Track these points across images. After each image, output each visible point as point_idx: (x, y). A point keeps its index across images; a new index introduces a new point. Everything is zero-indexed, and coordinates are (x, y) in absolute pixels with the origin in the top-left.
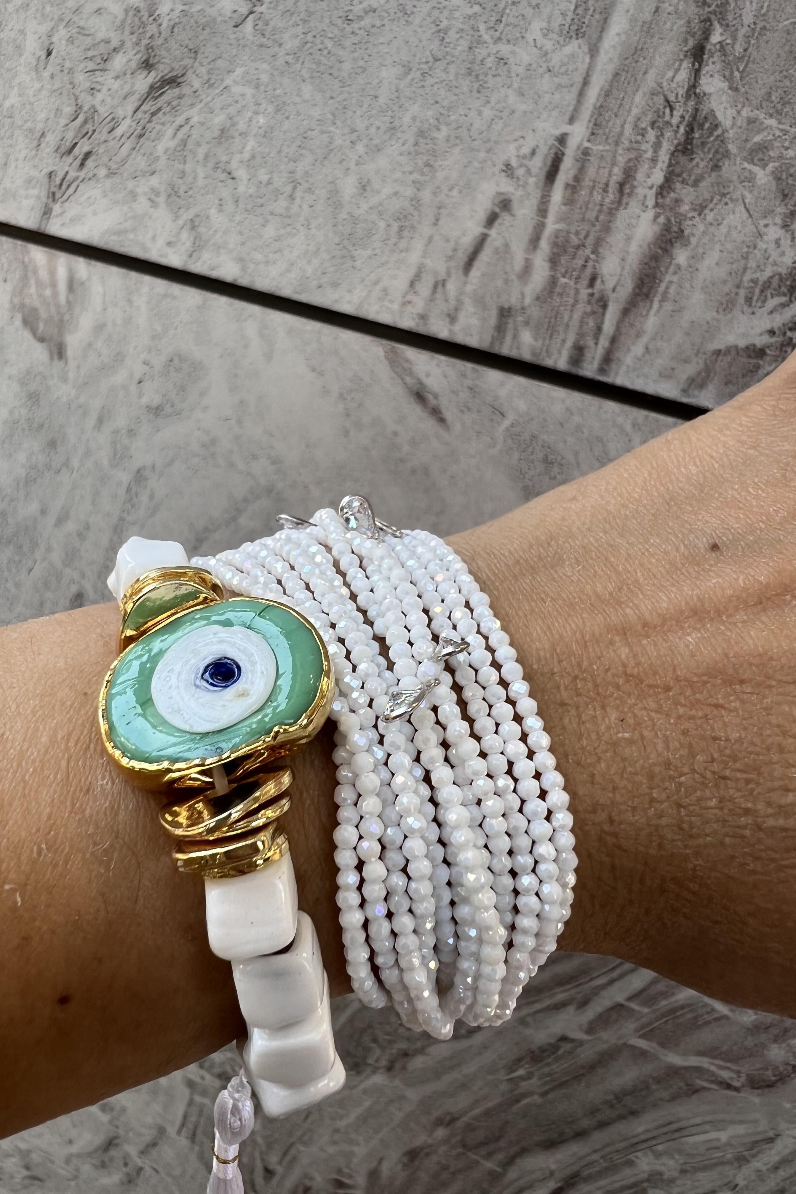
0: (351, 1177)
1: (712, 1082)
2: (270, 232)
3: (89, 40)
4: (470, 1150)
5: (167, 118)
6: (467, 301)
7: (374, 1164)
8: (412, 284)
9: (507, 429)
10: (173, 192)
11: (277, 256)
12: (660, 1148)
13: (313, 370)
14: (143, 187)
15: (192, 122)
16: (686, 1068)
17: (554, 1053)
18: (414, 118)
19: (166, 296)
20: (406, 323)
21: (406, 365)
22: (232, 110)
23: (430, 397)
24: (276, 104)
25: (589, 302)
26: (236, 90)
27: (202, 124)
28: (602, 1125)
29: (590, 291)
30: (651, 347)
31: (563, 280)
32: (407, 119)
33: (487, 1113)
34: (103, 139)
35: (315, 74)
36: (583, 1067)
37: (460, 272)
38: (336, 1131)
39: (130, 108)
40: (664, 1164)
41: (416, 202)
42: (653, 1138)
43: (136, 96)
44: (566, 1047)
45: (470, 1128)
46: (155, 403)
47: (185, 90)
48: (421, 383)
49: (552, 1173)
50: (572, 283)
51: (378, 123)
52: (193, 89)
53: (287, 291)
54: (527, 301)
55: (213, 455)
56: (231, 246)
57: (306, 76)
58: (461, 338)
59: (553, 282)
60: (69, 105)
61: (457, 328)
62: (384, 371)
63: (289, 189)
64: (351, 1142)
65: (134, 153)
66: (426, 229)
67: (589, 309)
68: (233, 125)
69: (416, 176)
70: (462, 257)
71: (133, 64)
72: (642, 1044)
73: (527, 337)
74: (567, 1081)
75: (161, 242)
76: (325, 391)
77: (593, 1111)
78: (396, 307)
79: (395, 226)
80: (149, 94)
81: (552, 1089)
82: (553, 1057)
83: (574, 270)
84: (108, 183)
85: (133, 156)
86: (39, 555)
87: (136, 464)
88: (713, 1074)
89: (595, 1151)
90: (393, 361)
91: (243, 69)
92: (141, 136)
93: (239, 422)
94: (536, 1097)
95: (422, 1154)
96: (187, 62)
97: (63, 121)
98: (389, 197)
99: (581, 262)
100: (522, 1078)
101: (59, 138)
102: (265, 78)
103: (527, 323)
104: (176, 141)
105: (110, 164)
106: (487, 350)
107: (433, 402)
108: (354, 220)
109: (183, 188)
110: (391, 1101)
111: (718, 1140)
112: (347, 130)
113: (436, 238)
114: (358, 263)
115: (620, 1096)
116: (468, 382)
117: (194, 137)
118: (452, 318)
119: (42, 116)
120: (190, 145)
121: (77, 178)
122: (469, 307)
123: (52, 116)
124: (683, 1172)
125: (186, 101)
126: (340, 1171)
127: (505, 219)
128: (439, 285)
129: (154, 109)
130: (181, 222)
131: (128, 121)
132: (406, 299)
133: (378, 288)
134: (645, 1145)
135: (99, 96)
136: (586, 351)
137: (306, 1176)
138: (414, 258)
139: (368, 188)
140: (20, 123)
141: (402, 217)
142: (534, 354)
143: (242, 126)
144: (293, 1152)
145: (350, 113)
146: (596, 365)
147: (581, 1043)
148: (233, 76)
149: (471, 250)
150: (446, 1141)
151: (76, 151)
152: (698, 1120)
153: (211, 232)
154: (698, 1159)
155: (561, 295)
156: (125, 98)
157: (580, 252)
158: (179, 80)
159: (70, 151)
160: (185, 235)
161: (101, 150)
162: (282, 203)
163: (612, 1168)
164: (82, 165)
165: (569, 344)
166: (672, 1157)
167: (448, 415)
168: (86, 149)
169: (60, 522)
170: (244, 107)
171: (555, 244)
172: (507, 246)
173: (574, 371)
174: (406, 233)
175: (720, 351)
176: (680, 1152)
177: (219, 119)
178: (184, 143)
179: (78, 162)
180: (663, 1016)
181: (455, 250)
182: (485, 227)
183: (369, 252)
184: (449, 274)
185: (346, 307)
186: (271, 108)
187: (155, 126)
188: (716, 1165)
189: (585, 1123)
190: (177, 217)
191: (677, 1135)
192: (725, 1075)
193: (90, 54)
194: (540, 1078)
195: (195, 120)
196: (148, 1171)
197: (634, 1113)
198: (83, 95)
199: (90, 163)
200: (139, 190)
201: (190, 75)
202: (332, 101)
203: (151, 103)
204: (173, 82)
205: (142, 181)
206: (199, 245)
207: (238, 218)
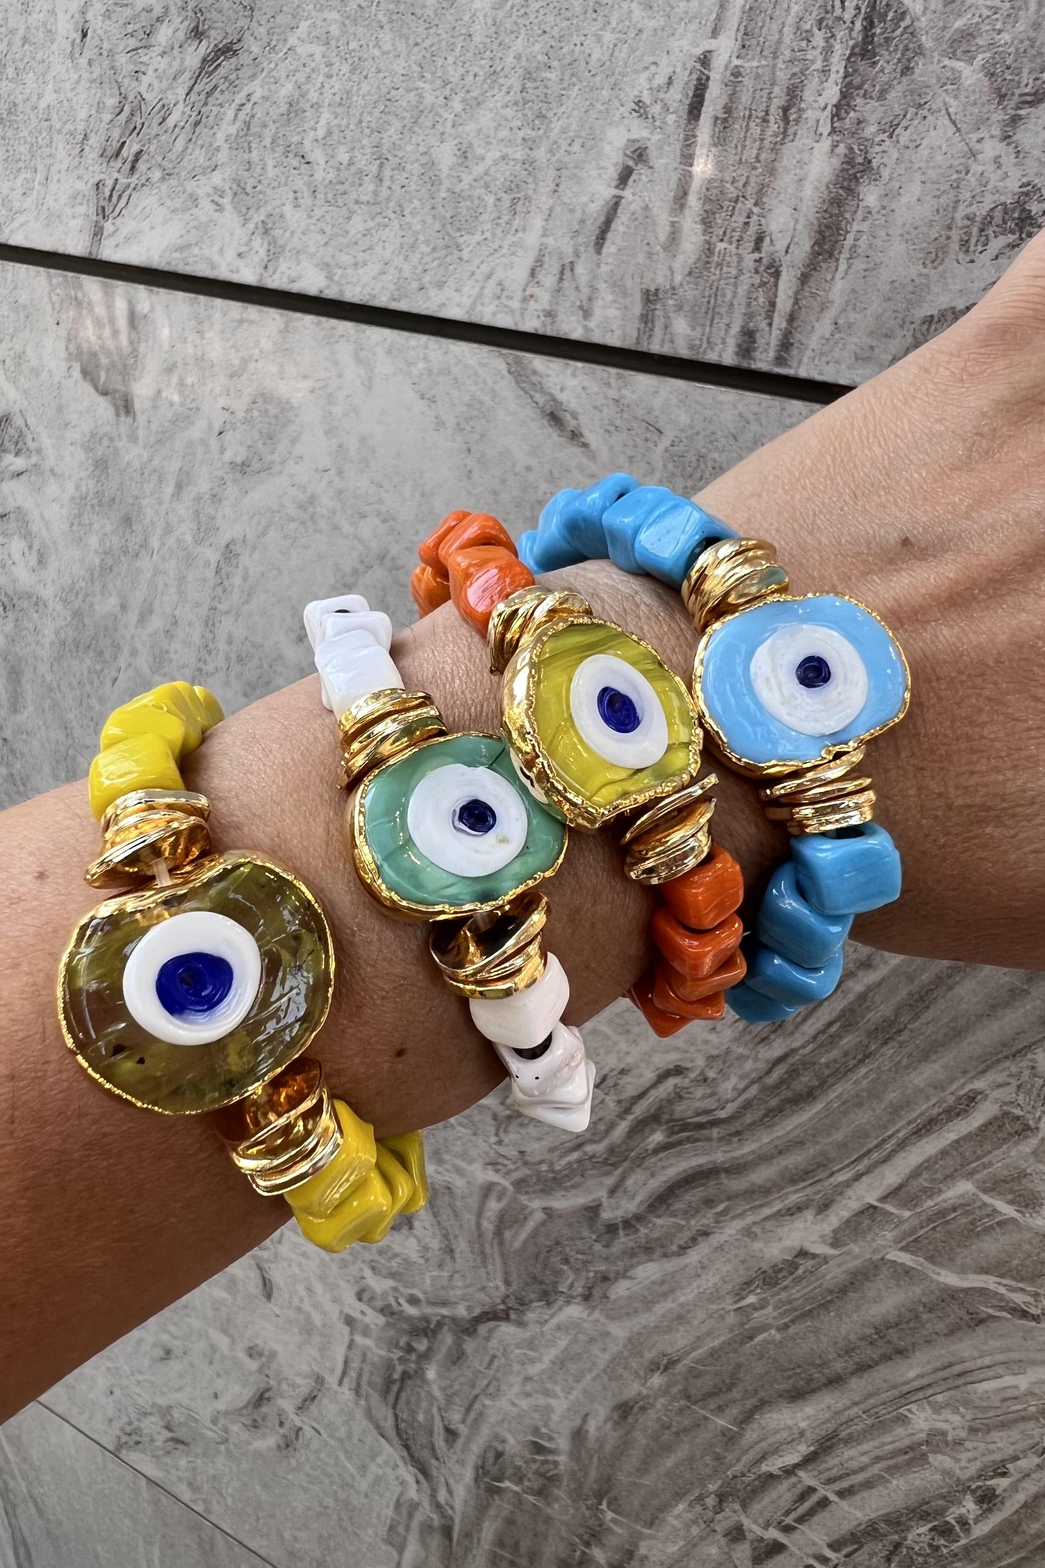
0: (550, 1439)
1: (1002, 1309)
2: (357, 225)
3: (128, 12)
4: (695, 1403)
5: (227, 96)
6: (602, 286)
7: (578, 1422)
8: (533, 273)
9: (666, 450)
10: (240, 190)
11: (366, 255)
12: (939, 1398)
13: (422, 397)
14: (203, 188)
15: (253, 99)
16: (966, 1291)
17: (791, 1274)
18: (518, 57)
19: (241, 322)
20: (530, 325)
21: (534, 379)
22: (301, 77)
23: (568, 417)
24: (350, 61)
25: (757, 272)
26: (303, 50)
27: (266, 98)
28: (863, 1368)
29: (757, 255)
30: (841, 322)
31: (721, 246)
32: (510, 59)
33: (714, 1354)
34: (153, 133)
35: (395, 17)
36: (831, 1292)
37: (592, 250)
38: (528, 1379)
39: (182, 91)
40: (946, 1421)
41: (529, 165)
42: (930, 1385)
43: (187, 75)
44: (806, 1264)
45: (693, 1374)
46: (239, 460)
47: (244, 58)
48: (554, 400)
49: (802, 1434)
50: (733, 248)
51: (476, 70)
52: (253, 56)
53: (382, 301)
54: (678, 279)
55: (312, 518)
56: (312, 249)
57: (384, 20)
58: (598, 337)
59: (709, 250)
60: (112, 96)
61: (592, 324)
62: (507, 388)
63: (374, 169)
64: (547, 1393)
65: (191, 146)
66: (544, 200)
67: (757, 280)
68: (303, 95)
69: (527, 132)
70: (592, 229)
71: (181, 35)
72: (905, 1258)
73: (681, 326)
74: (810, 1311)
75: (230, 255)
76: (440, 423)
77: (848, 1351)
78: (516, 304)
79: (507, 199)
80: (202, 68)
81: (793, 1322)
82: (791, 1278)
83: (733, 230)
84: (164, 187)
85: (189, 151)
86: (122, 662)
87: (225, 539)
88: (1002, 1298)
89: (856, 1404)
90: (520, 376)
91: (308, 23)
92: (197, 124)
93: (340, 473)
94: (773, 1332)
95: (636, 1409)
96: (243, 23)
97: (107, 117)
98: (496, 163)
99: (742, 219)
100: (754, 1307)
101: (103, 138)
102: (335, 30)
103: (679, 308)
104: (238, 124)
105: (165, 163)
106: (633, 348)
107: (572, 423)
108: (456, 197)
109: (250, 183)
110: (592, 1340)
111: (1016, 1387)
112: (438, 83)
113: (558, 209)
114: (465, 254)
115: (882, 1329)
116: (612, 393)
117: (259, 115)
118: (587, 313)
119: (83, 114)
120: (254, 130)
121: (129, 185)
122: (606, 295)
123: (93, 112)
124: (973, 1430)
125: (245, 73)
126: (536, 1431)
127: (641, 174)
128: (566, 270)
129: (208, 88)
130: (251, 226)
131: (181, 106)
132: (528, 293)
133: (493, 282)
134: (920, 1395)
135: (145, 80)
136: (758, 335)
137: (497, 1437)
138: (532, 238)
139: (469, 155)
140: (58, 126)
141: (513, 187)
142: (692, 347)
143: (313, 96)
144: (477, 1406)
145: (440, 62)
146: (772, 354)
147: (825, 1260)
148: (299, 32)
149: (602, 219)
150: (664, 1391)
151: (124, 152)
152: (987, 1361)
153: (287, 234)
154: (991, 1414)
155: (719, 265)
156: (174, 78)
157: (739, 205)
158: (235, 47)
159: (118, 154)
160: (257, 243)
161: (152, 148)
162: (369, 186)
163: (880, 1426)
164: (133, 168)
165: (735, 329)
166: (956, 1411)
167: (590, 437)
168: (136, 148)
169: (143, 619)
170: (313, 70)
171: (707, 199)
172: (646, 208)
173: (745, 364)
174: (519, 207)
175: (932, 316)
176: (966, 1403)
177: (287, 90)
178: (248, 125)
179: (128, 166)
180: (930, 1220)
181: (582, 222)
182: (617, 187)
183: (478, 237)
184: (577, 255)
185: (455, 313)
186: (345, 68)
187: (212, 108)
188: (1015, 1421)
189: (839, 1366)
190: (246, 220)
191: (960, 1382)
192: (1019, 1298)
193: (130, 29)
194: (776, 1307)
195: (258, 95)
196: (308, 1432)
197: (901, 1352)
198: (126, 81)
199: (142, 166)
200: (201, 192)
201: (248, 41)
202: (416, 49)
203: (205, 80)
204: (227, 50)
205: (203, 179)
206: (275, 253)
207: (318, 213)
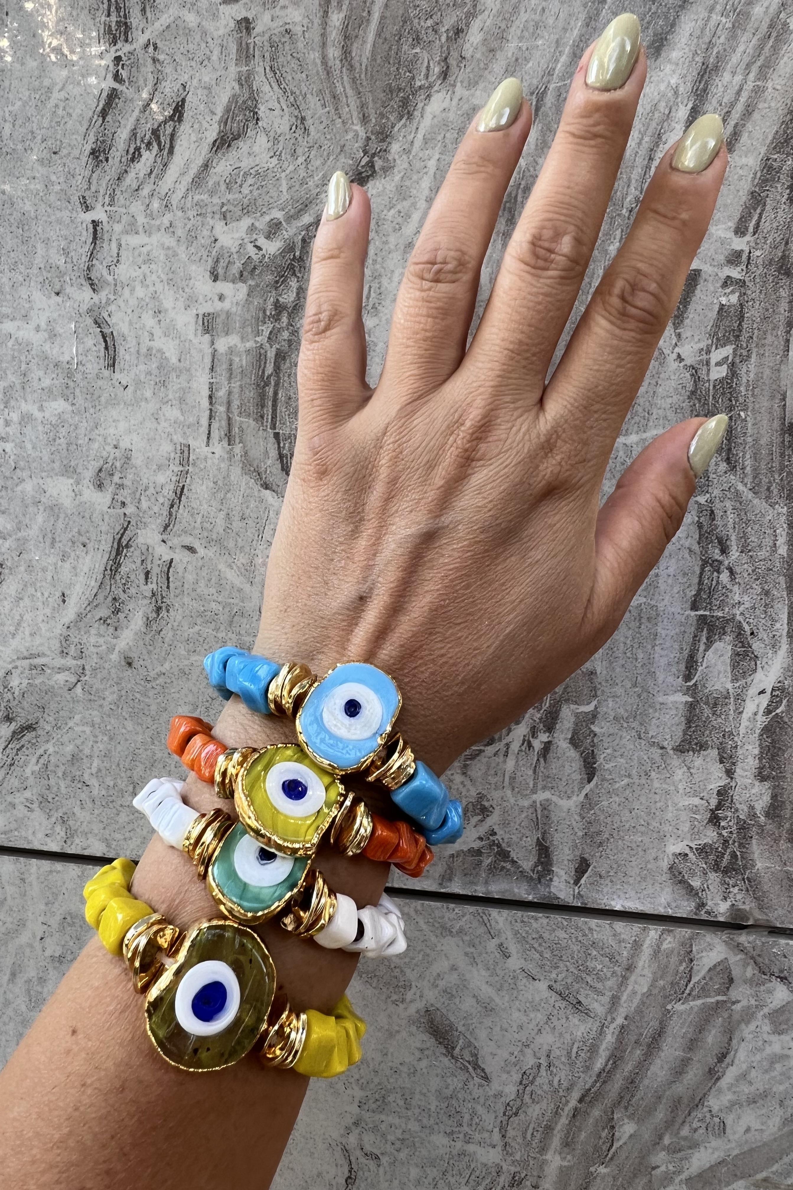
2: (121, 817)
5: (31, 751)
10: (44, 800)
11: (129, 834)
14: (19, 798)
15: (48, 753)
19: (51, 872)
22: (78, 742)
24: (108, 735)
26: (78, 729)
27: (57, 752)
35: (132, 714)
46: (57, 953)
47: (40, 732)
52: (46, 731)
56: (96, 831)
57: (127, 716)
65: (8, 776)
68: (81, 751)
75: (40, 835)
80: (13, 737)
91: (80, 716)
92: (12, 765)
96: (38, 714)
102: (97, 720)
104: (40, 765)
109: (51, 796)
117: (52, 762)
120: (50, 768)
125: (41, 739)
129: (18, 746)
130: (53, 819)
143: (87, 752)
148: (75, 720)
153: (78, 824)
158: (34, 726)
160: (58, 828)
170: (86, 739)
177: (70, 748)
178: (46, 766)
186: (106, 738)
187: (22, 757)
190: (49, 817)
195: (51, 750)
200: (17, 801)
201: (42, 723)
203: (15, 742)
204: (30, 728)
205: (18, 795)
206: (70, 835)
207: (96, 811)
